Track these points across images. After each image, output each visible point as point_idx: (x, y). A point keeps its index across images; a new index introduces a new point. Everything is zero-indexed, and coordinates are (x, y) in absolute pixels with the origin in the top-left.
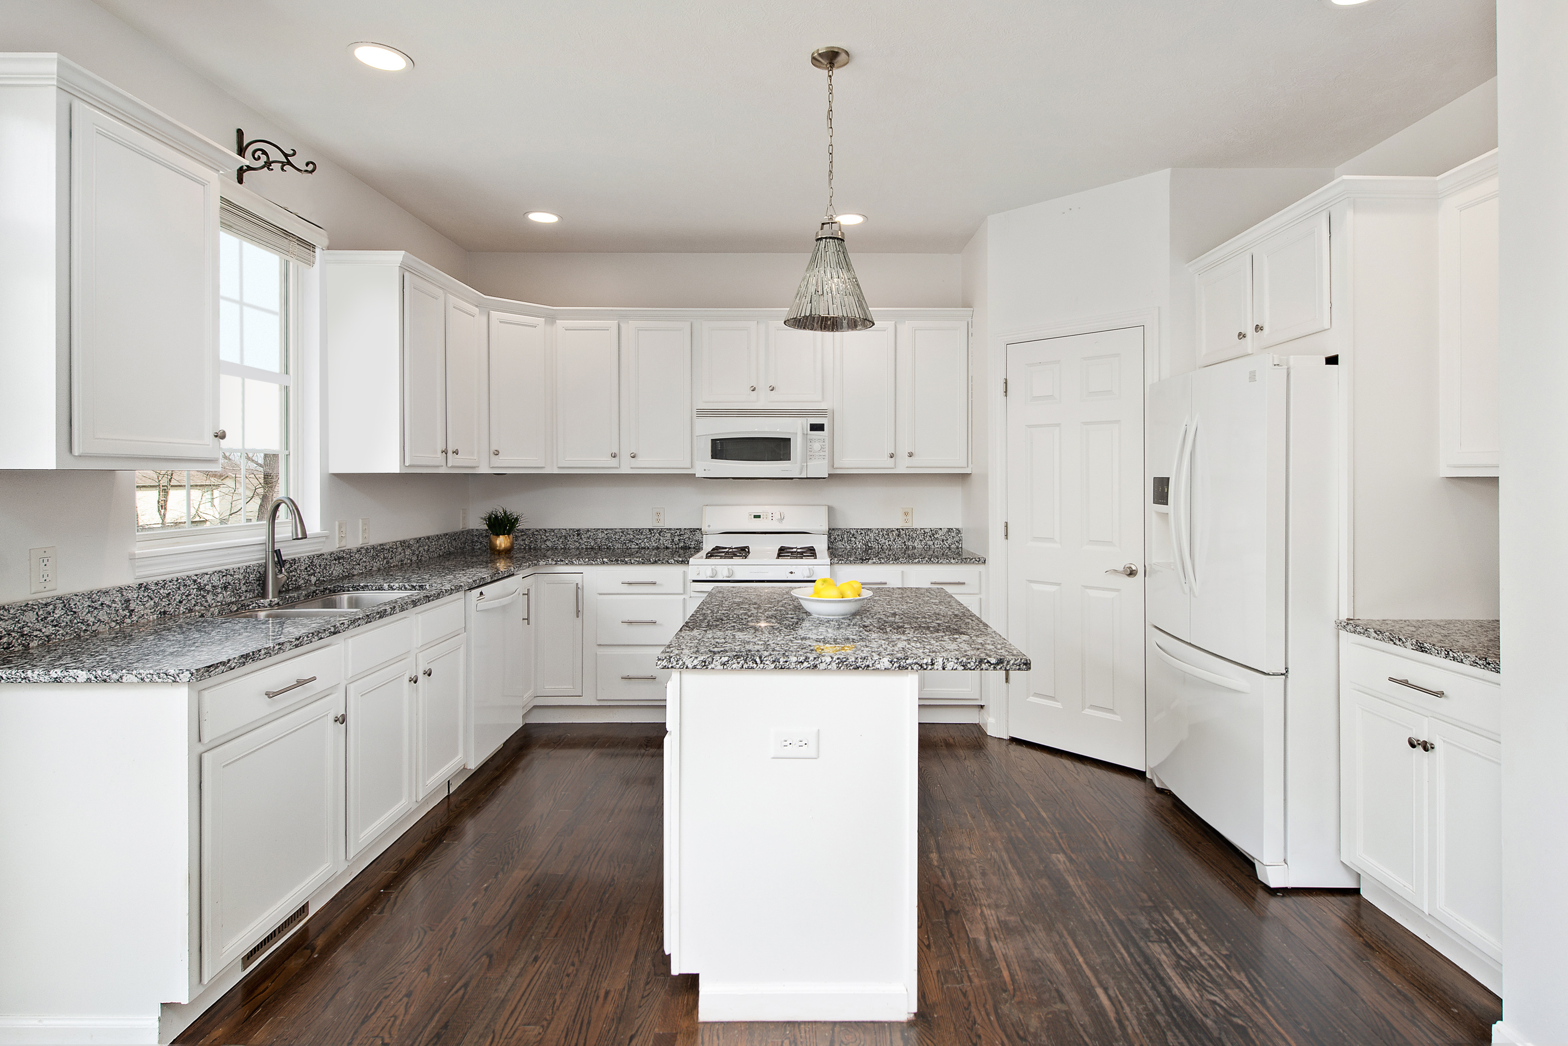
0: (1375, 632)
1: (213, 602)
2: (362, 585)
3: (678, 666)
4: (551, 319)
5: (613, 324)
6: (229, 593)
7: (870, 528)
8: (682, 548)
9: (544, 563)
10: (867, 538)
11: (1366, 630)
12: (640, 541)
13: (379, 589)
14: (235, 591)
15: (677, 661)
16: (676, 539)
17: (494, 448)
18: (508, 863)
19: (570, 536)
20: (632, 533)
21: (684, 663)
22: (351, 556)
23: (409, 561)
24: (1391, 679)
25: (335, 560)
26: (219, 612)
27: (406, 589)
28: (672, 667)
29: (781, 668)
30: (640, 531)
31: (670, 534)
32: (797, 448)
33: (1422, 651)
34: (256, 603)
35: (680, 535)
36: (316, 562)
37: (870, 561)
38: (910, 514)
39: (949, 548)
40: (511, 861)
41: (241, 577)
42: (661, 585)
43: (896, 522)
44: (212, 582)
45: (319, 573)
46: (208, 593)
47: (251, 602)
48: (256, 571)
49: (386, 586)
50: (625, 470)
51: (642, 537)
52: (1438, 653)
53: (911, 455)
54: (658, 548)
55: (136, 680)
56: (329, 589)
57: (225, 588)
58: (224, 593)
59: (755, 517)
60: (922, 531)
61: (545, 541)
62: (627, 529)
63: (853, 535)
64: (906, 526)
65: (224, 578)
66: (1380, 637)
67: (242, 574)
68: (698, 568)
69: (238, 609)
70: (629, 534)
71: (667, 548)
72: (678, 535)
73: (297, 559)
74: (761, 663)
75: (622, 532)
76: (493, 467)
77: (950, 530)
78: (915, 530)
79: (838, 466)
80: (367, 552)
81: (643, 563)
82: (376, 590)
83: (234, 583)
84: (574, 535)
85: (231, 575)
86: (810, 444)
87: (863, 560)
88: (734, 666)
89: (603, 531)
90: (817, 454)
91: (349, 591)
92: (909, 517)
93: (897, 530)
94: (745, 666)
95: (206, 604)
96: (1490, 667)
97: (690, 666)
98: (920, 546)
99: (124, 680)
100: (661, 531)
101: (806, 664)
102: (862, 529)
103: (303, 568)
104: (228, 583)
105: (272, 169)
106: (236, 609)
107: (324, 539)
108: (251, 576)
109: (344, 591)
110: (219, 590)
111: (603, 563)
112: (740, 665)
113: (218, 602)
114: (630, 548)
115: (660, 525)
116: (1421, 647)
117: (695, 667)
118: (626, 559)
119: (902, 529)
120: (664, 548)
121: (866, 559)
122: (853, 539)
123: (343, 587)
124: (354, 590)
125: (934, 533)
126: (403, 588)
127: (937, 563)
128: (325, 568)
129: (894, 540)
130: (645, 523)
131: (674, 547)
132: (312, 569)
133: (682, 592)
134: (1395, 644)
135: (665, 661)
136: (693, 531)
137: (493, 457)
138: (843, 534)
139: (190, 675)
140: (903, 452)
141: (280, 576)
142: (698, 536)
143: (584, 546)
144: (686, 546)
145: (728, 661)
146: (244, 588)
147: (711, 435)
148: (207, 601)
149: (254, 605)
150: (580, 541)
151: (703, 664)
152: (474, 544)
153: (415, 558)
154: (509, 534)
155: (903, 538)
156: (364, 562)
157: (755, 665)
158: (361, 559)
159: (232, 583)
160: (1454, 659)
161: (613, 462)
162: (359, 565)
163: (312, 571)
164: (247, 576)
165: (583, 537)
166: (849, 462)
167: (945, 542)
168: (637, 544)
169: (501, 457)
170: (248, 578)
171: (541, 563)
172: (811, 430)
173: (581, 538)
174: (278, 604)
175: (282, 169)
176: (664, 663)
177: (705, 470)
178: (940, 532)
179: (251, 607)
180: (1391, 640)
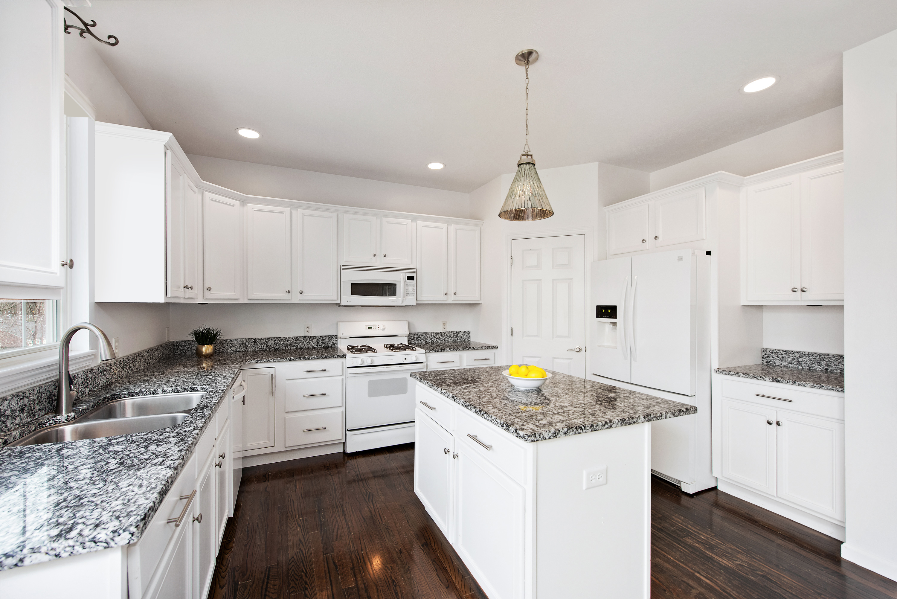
0: (743, 374)
1: (12, 425)
2: (137, 391)
3: (540, 439)
4: (244, 202)
5: (287, 210)
6: (25, 414)
7: (427, 332)
8: (323, 347)
9: (249, 362)
10: (426, 337)
11: (737, 373)
12: (297, 344)
13: (153, 394)
14: (31, 412)
15: (540, 436)
16: (320, 342)
17: (207, 285)
18: (306, 589)
19: (249, 343)
20: (291, 340)
21: (544, 436)
22: (111, 368)
23: (143, 368)
24: (757, 395)
25: (101, 372)
26: (20, 435)
27: (178, 391)
28: (537, 440)
29: (595, 431)
30: (297, 338)
31: (316, 340)
32: (400, 289)
33: (777, 382)
34: (53, 420)
35: (323, 340)
36: (89, 376)
37: (445, 350)
38: (446, 324)
39: (465, 341)
40: (307, 586)
41: (35, 397)
42: (328, 371)
43: (440, 329)
44: (11, 406)
45: (91, 384)
46: (7, 419)
47: (48, 419)
48: (47, 390)
49: (160, 390)
50: (295, 301)
51: (298, 342)
52: (788, 382)
53: (455, 294)
54: (308, 348)
55: (46, 558)
56: (107, 398)
57: (22, 410)
58: (22, 415)
59: (369, 328)
60: (452, 333)
61: (231, 347)
62: (288, 337)
63: (419, 336)
64: (444, 330)
65: (22, 401)
66: (747, 376)
67: (36, 394)
68: (352, 360)
69: (36, 428)
70: (290, 340)
71: (314, 348)
72: (321, 340)
73: (76, 375)
74: (585, 429)
75: (285, 339)
76: (206, 299)
77: (465, 332)
78: (449, 333)
79: (420, 300)
80: (120, 364)
81: (317, 359)
82: (150, 394)
83: (30, 405)
84: (251, 343)
85: (27, 397)
86: (407, 287)
87: (441, 350)
88: (571, 433)
89: (271, 339)
90: (411, 293)
91: (125, 397)
92: (446, 326)
93: (441, 332)
94: (577, 432)
95: (6, 429)
96: (824, 388)
97: (547, 438)
98: (451, 341)
99: (27, 562)
100: (310, 338)
101: (606, 426)
102: (423, 333)
103: (80, 382)
104: (25, 405)
105: (69, 33)
106: (34, 428)
107: (93, 357)
108: (43, 395)
109: (120, 398)
110: (17, 413)
111: (291, 360)
112: (574, 433)
113: (16, 425)
114: (290, 349)
115: (309, 334)
116: (776, 380)
117: (550, 438)
118: (306, 357)
119: (443, 332)
120: (312, 348)
121: (443, 349)
122: (419, 338)
123: (119, 394)
124: (129, 396)
125: (458, 333)
126: (176, 391)
127: (477, 349)
128: (95, 380)
129: (439, 338)
130: (300, 333)
131: (319, 347)
132: (87, 382)
133: (341, 374)
134: (757, 379)
135: (533, 436)
136: (330, 337)
137: (206, 292)
138: (414, 336)
139: (130, 536)
140: (451, 293)
141: (71, 392)
142: (334, 340)
143: (259, 349)
144: (326, 346)
145: (567, 431)
146: (37, 408)
147: (352, 281)
148: (6, 426)
149: (51, 422)
150: (256, 346)
151: (554, 435)
152: (174, 351)
153: (146, 365)
154: (211, 344)
155: (443, 337)
156: (119, 371)
157: (581, 431)
158: (117, 370)
159: (28, 404)
160: (799, 385)
161: (287, 296)
162: (115, 374)
163: (86, 384)
164: (40, 396)
165: (258, 343)
166: (426, 297)
167: (463, 338)
168: (295, 346)
169: (212, 292)
170: (41, 398)
171: (247, 362)
172: (408, 279)
173: (257, 344)
174: (74, 418)
175: (81, 35)
176: (532, 438)
177: (348, 301)
178: (460, 333)
179: (47, 424)
180: (755, 377)
